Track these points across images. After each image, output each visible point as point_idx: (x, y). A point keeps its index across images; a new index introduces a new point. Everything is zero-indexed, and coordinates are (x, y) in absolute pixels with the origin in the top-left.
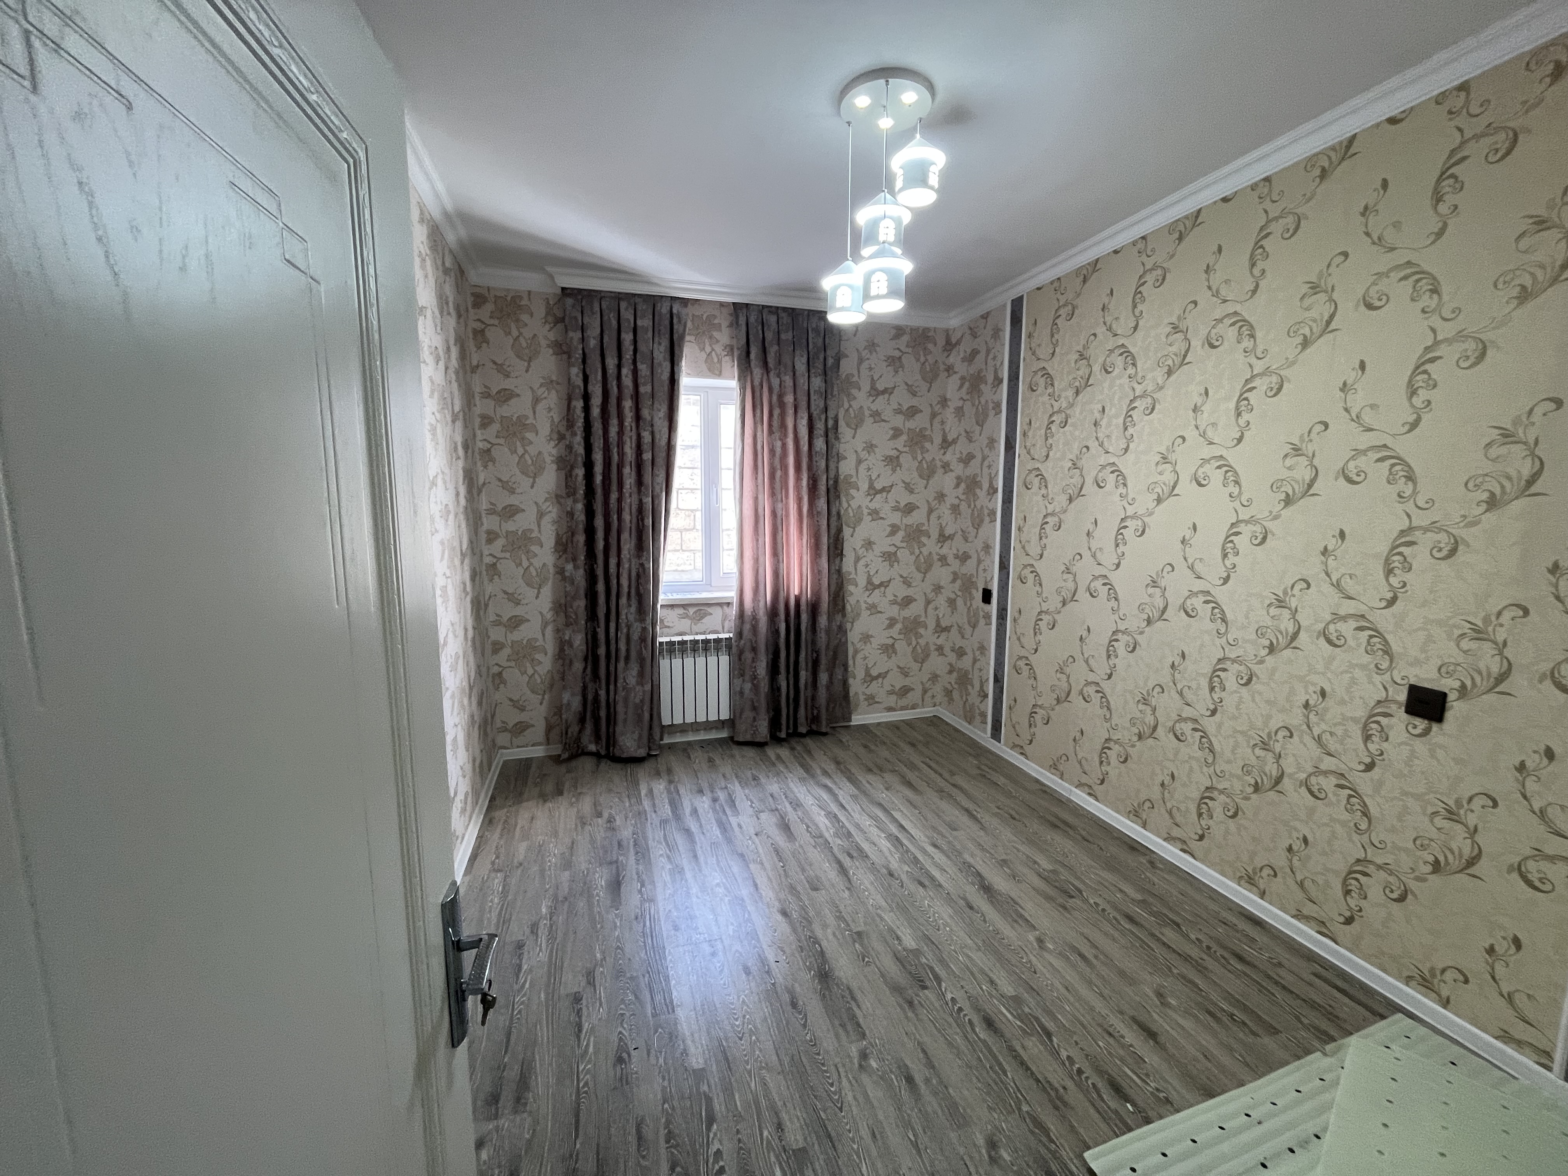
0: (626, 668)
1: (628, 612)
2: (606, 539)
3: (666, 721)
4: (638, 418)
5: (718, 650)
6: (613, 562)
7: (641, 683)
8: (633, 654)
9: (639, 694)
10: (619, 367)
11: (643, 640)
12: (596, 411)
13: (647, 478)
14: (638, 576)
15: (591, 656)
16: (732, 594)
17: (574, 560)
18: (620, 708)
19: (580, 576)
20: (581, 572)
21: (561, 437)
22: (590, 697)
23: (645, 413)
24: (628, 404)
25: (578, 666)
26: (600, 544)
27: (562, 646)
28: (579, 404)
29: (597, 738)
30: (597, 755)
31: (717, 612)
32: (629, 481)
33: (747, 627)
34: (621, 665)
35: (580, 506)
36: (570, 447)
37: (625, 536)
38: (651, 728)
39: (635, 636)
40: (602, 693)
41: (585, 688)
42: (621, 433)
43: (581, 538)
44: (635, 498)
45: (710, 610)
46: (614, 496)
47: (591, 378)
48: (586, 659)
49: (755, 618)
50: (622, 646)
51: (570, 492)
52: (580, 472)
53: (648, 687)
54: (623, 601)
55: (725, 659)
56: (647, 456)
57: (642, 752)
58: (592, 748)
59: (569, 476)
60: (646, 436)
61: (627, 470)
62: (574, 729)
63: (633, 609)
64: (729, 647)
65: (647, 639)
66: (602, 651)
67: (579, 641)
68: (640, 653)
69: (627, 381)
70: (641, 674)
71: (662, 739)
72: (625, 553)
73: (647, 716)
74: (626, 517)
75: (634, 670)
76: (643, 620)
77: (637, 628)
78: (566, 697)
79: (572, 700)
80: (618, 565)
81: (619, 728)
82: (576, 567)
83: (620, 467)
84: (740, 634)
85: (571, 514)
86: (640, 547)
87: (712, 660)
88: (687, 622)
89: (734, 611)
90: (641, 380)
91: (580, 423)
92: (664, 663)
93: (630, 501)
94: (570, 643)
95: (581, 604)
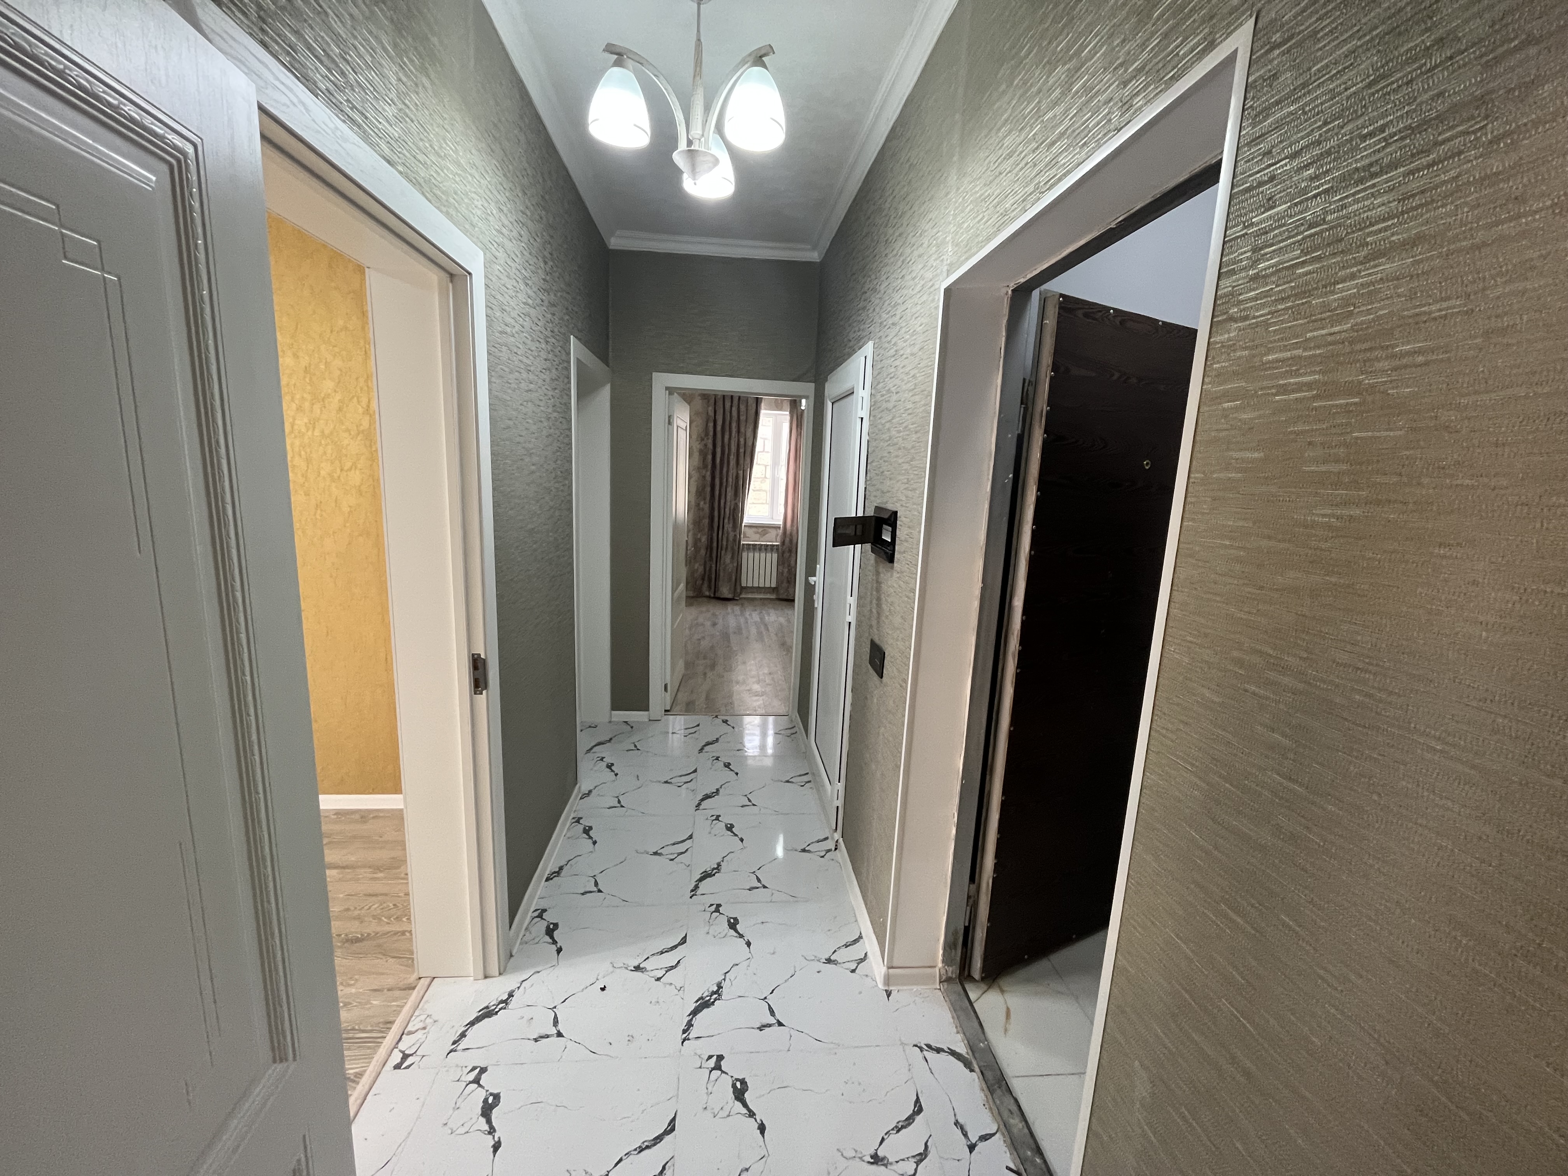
0: (725, 554)
1: (728, 526)
2: (720, 490)
3: (744, 585)
4: (739, 432)
5: (772, 550)
6: (722, 502)
7: (732, 562)
8: (729, 547)
9: (731, 567)
10: (731, 406)
11: (734, 540)
12: (719, 428)
13: (741, 462)
14: (734, 509)
15: (709, 548)
16: (780, 522)
17: (705, 499)
18: (722, 574)
19: (707, 507)
20: (707, 505)
21: (702, 440)
22: (708, 569)
23: (742, 430)
24: (734, 425)
25: (703, 552)
26: (717, 493)
27: (696, 542)
28: (711, 425)
29: (710, 587)
30: (709, 597)
31: (773, 533)
32: (733, 463)
33: (787, 540)
34: (723, 552)
35: (709, 473)
36: (706, 445)
37: (729, 489)
38: (735, 585)
39: (731, 539)
40: (714, 566)
41: (705, 562)
42: (730, 439)
43: (708, 489)
44: (735, 470)
45: (770, 530)
46: (725, 470)
47: (718, 413)
48: (707, 549)
49: (791, 535)
50: (725, 543)
51: (705, 466)
52: (710, 457)
53: (735, 565)
54: (726, 521)
55: (775, 556)
56: (742, 450)
57: (730, 596)
58: (707, 593)
59: (704, 459)
60: (742, 440)
61: (732, 457)
62: (699, 582)
63: (731, 525)
64: (777, 549)
65: (737, 540)
66: (715, 544)
67: (704, 539)
68: (733, 549)
69: (735, 413)
70: (732, 557)
71: (741, 593)
72: (728, 498)
73: (734, 578)
74: (730, 480)
75: (729, 556)
76: (735, 531)
77: (732, 534)
78: (696, 566)
79: (699, 568)
80: (725, 503)
81: (720, 583)
82: (705, 503)
83: (729, 455)
84: (783, 543)
85: (704, 477)
86: (736, 494)
87: (769, 555)
88: (758, 536)
89: (781, 531)
90: (741, 413)
91: (711, 433)
92: (745, 555)
93: (732, 472)
94: (700, 540)
95: (706, 521)
